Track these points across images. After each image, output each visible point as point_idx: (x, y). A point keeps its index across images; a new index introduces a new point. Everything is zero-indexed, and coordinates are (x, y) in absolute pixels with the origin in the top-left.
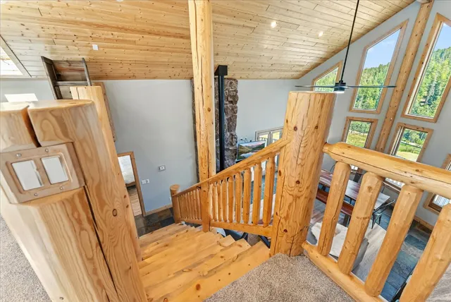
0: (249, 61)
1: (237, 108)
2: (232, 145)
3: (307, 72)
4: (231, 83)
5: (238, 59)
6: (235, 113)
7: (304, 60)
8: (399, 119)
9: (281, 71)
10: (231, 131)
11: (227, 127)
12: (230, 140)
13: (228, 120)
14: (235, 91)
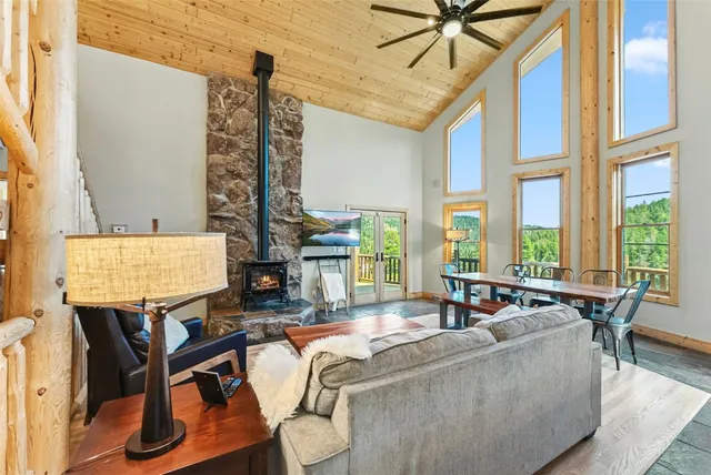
1: (301, 145)
2: (290, 213)
3: (432, 116)
4: (288, 100)
6: (299, 154)
10: (290, 186)
11: (279, 175)
12: (286, 204)
13: (283, 164)
14: (297, 115)
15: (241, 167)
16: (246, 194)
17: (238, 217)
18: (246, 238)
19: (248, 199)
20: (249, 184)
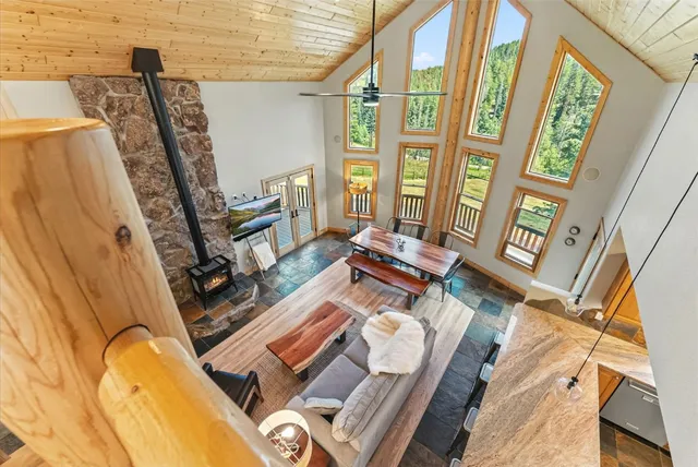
0: (208, 41)
1: (209, 139)
2: (215, 211)
3: (332, 69)
4: (182, 89)
5: (177, 37)
6: (209, 149)
7: (323, 47)
8: (463, 143)
9: (285, 65)
10: (208, 185)
11: (196, 179)
12: (208, 204)
13: (195, 164)
14: (197, 105)
15: (154, 184)
16: (168, 208)
17: (168, 232)
18: (180, 247)
19: (171, 213)
20: (169, 198)
